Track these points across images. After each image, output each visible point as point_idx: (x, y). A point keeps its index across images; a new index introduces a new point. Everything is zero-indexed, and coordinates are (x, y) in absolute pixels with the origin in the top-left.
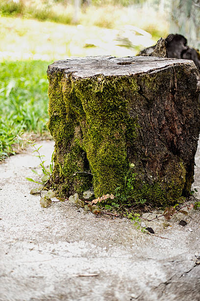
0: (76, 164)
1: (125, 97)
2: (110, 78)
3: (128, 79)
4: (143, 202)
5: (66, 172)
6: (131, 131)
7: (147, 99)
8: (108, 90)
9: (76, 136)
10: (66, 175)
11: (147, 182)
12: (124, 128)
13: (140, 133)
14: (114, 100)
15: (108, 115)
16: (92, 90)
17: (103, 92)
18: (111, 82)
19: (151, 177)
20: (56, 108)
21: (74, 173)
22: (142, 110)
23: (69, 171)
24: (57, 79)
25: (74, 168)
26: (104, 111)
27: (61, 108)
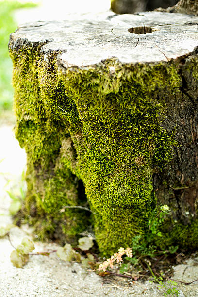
0: (65, 195)
1: (158, 99)
2: (132, 68)
3: (165, 69)
4: (174, 250)
5: (48, 207)
6: (161, 151)
7: (191, 98)
8: (129, 87)
9: (64, 155)
10: (48, 211)
11: (181, 221)
12: (152, 149)
13: (177, 152)
14: (138, 104)
15: (125, 130)
16: (99, 89)
17: (120, 92)
18: (135, 75)
19: (187, 213)
20: (28, 107)
21: (61, 208)
22: (183, 116)
23: (53, 206)
24: (28, 59)
25: (61, 200)
26: (118, 124)
27: (37, 109)
